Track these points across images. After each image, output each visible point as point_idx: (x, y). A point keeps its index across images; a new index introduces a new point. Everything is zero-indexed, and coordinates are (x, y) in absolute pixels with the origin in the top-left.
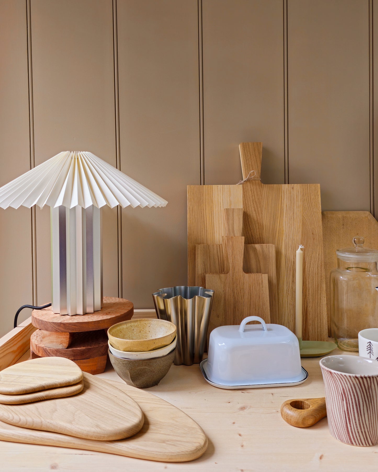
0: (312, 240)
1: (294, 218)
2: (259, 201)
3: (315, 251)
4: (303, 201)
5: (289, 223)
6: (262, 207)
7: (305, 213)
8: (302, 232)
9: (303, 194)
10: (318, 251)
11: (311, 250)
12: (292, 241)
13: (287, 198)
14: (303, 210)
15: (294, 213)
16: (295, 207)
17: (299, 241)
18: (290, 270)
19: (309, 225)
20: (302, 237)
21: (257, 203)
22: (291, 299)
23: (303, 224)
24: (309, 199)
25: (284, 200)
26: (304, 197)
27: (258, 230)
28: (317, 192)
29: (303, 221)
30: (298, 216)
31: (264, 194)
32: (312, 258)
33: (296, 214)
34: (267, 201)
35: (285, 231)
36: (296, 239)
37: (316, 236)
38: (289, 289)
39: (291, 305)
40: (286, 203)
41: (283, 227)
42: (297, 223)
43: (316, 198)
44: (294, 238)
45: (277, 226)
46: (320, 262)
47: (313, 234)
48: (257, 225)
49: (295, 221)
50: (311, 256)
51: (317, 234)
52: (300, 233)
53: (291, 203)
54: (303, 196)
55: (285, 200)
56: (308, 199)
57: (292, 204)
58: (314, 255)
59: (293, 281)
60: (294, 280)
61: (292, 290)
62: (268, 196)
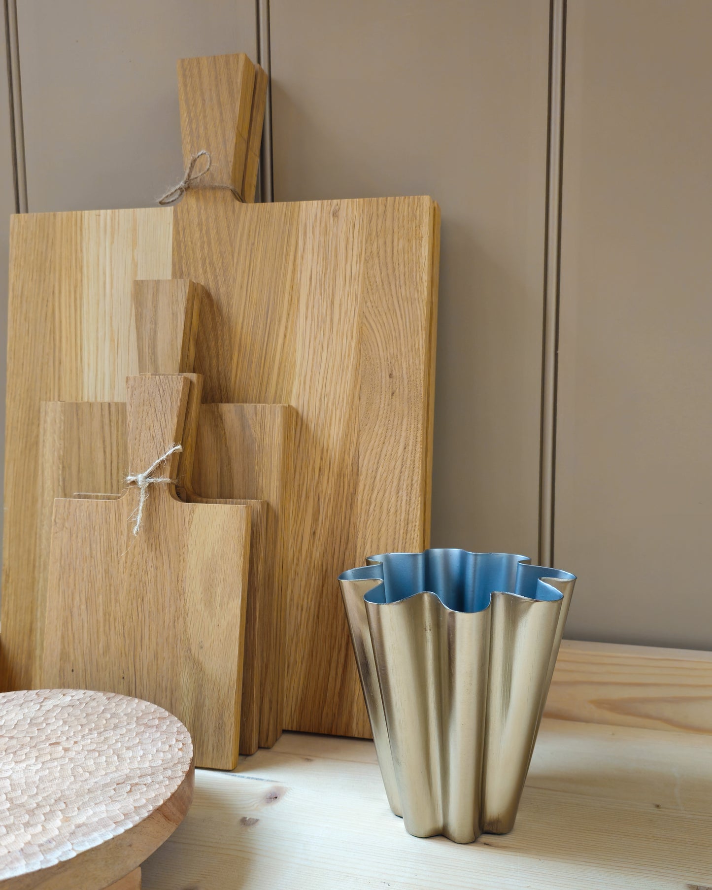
0: (387, 396)
1: (332, 320)
2: (223, 263)
3: (394, 434)
4: (366, 260)
5: (315, 338)
6: (231, 280)
7: (369, 304)
8: (357, 370)
9: (370, 234)
10: (403, 434)
11: (380, 432)
12: (321, 399)
13: (313, 249)
14: (363, 292)
15: (332, 303)
16: (340, 281)
17: (343, 401)
18: (307, 497)
19: (380, 344)
20: (355, 386)
21: (218, 270)
22: (304, 592)
23: (360, 341)
24: (389, 250)
25: (302, 258)
26: (372, 245)
27: (214, 362)
28: (419, 226)
29: (360, 329)
30: (346, 313)
31: (242, 236)
32: (382, 461)
33: (341, 305)
34: (248, 262)
35: (301, 365)
36: (335, 394)
37: (403, 381)
38: (298, 559)
39: (302, 610)
40: (309, 267)
41: (295, 350)
42: (342, 339)
43: (411, 249)
44: (328, 390)
45: (275, 349)
46: (407, 473)
47: (391, 376)
48: (213, 343)
49: (335, 329)
50: (379, 449)
51: (405, 376)
52: (349, 375)
53: (326, 269)
54: (366, 243)
55: (309, 256)
56: (386, 251)
57: (328, 272)
58: (390, 448)
59: (314, 533)
60: (316, 528)
61: (308, 561)
62: (253, 244)
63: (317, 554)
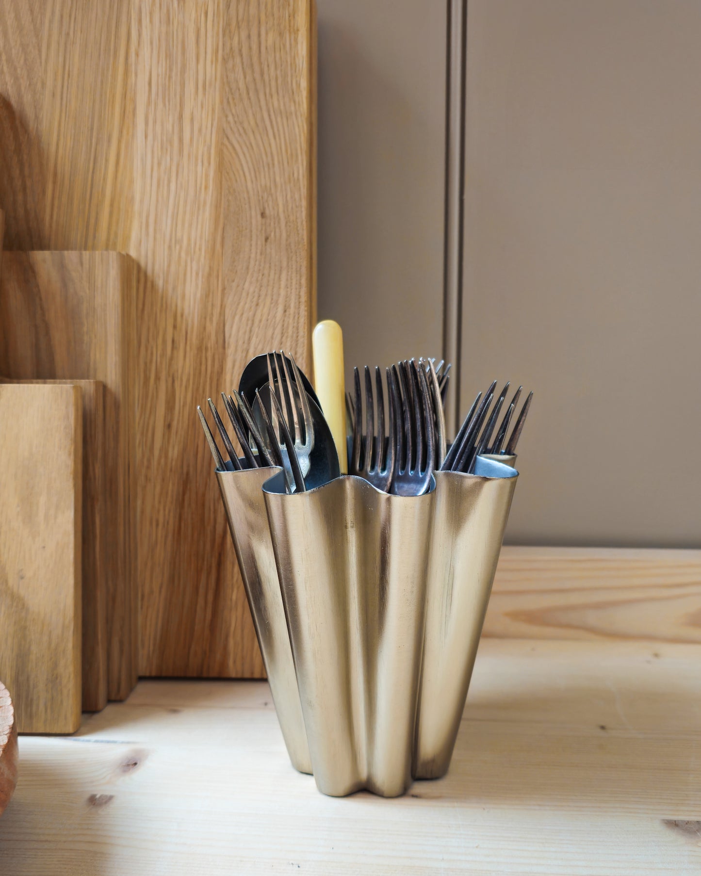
0: (259, 243)
1: (181, 140)
2: (26, 60)
3: (270, 292)
4: (224, 59)
5: (159, 164)
6: (39, 85)
7: (230, 118)
8: (217, 206)
9: (228, 24)
10: (283, 292)
11: (251, 290)
12: (170, 247)
13: (151, 43)
14: (222, 102)
15: (181, 117)
16: (190, 88)
17: (200, 249)
18: (158, 378)
19: (247, 174)
20: (216, 229)
21: (19, 71)
22: (160, 502)
23: (222, 168)
24: (255, 47)
25: (137, 55)
26: (231, 39)
27: (20, 197)
28: (293, 15)
29: (220, 154)
30: (200, 130)
31: (51, 22)
32: (255, 329)
33: (192, 120)
34: (61, 59)
35: (142, 201)
36: (189, 239)
37: (279, 223)
38: (149, 461)
39: (157, 525)
40: (147, 68)
41: (132, 181)
42: (196, 165)
43: (284, 46)
44: (179, 234)
45: (105, 179)
46: (288, 344)
47: (263, 215)
48: (18, 172)
49: (186, 152)
50: (251, 313)
51: (282, 216)
52: (207, 214)
53: (171, 70)
54: (224, 35)
55: (146, 52)
56: (250, 48)
57: (174, 74)
58: (266, 310)
59: (169, 426)
60: (172, 420)
61: (163, 461)
62: (68, 34)
63: (174, 452)
